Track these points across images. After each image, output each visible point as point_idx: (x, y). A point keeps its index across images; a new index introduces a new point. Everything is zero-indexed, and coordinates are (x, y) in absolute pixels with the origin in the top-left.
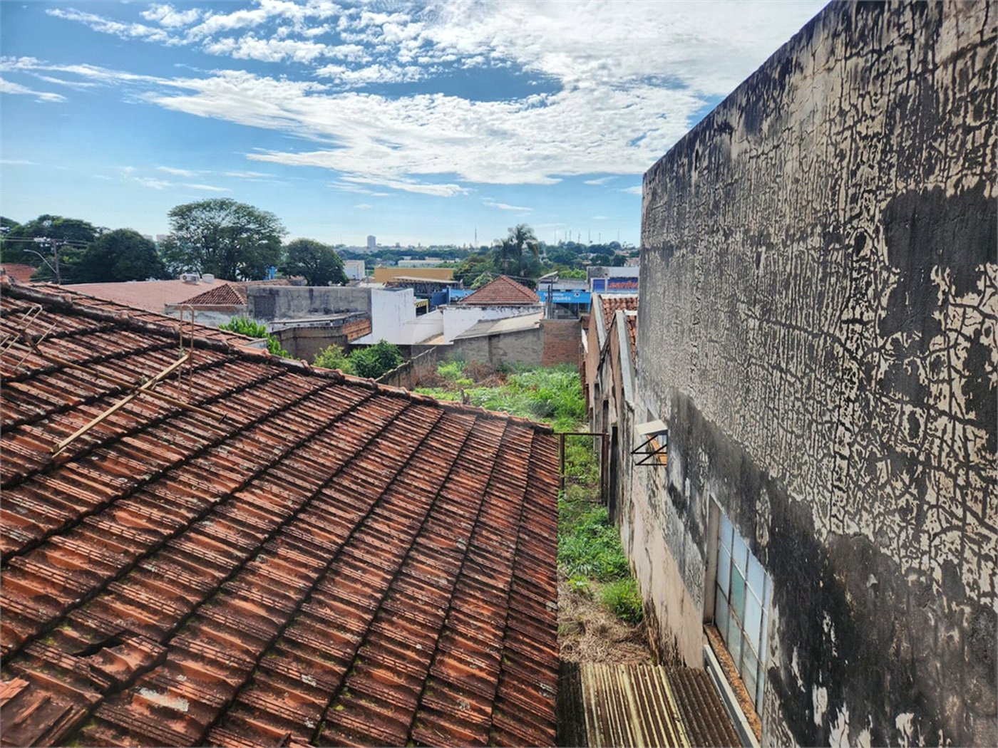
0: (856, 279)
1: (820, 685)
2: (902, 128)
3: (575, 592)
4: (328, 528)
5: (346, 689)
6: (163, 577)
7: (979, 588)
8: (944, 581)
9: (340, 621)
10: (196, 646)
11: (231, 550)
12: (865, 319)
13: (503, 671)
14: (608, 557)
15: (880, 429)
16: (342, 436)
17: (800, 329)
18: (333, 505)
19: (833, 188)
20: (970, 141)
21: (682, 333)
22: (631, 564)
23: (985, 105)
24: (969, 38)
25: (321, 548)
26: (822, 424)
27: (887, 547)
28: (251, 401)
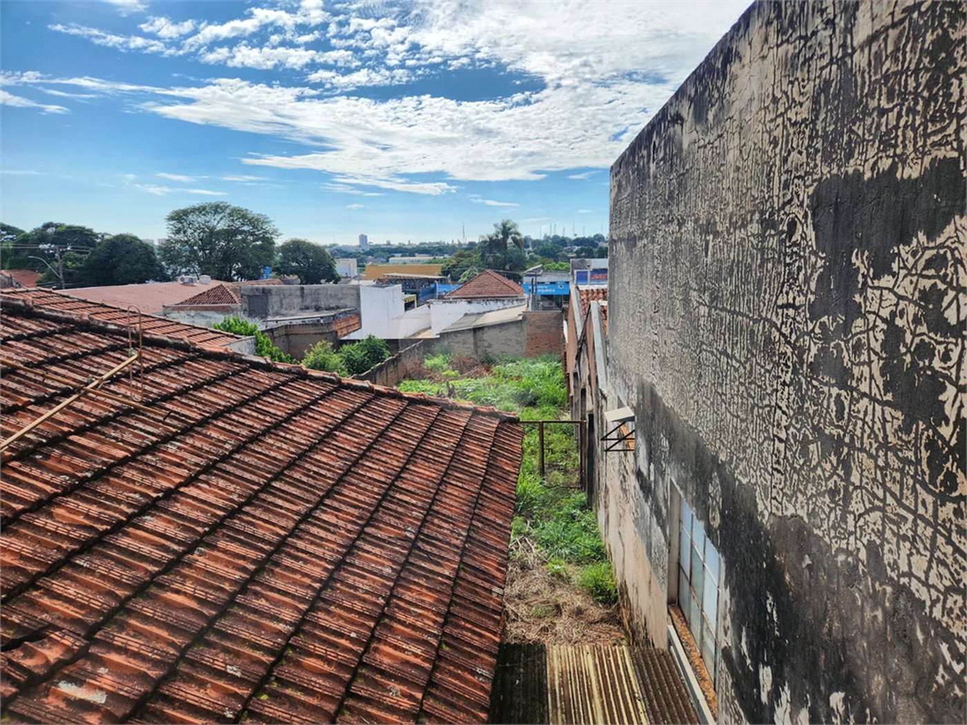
0: (789, 265)
1: (766, 664)
2: (826, 113)
3: (553, 575)
4: (273, 521)
5: (273, 678)
6: (94, 571)
7: (898, 568)
8: (868, 562)
9: (274, 611)
10: (120, 639)
11: (168, 543)
12: (797, 304)
13: (439, 657)
14: (586, 541)
15: (811, 412)
16: (298, 430)
17: (743, 315)
18: (280, 498)
19: (768, 175)
20: (884, 124)
21: (645, 321)
22: (607, 548)
23: (897, 87)
24: (882, 21)
25: (263, 540)
26: (763, 408)
27: (819, 528)
28: (207, 397)
